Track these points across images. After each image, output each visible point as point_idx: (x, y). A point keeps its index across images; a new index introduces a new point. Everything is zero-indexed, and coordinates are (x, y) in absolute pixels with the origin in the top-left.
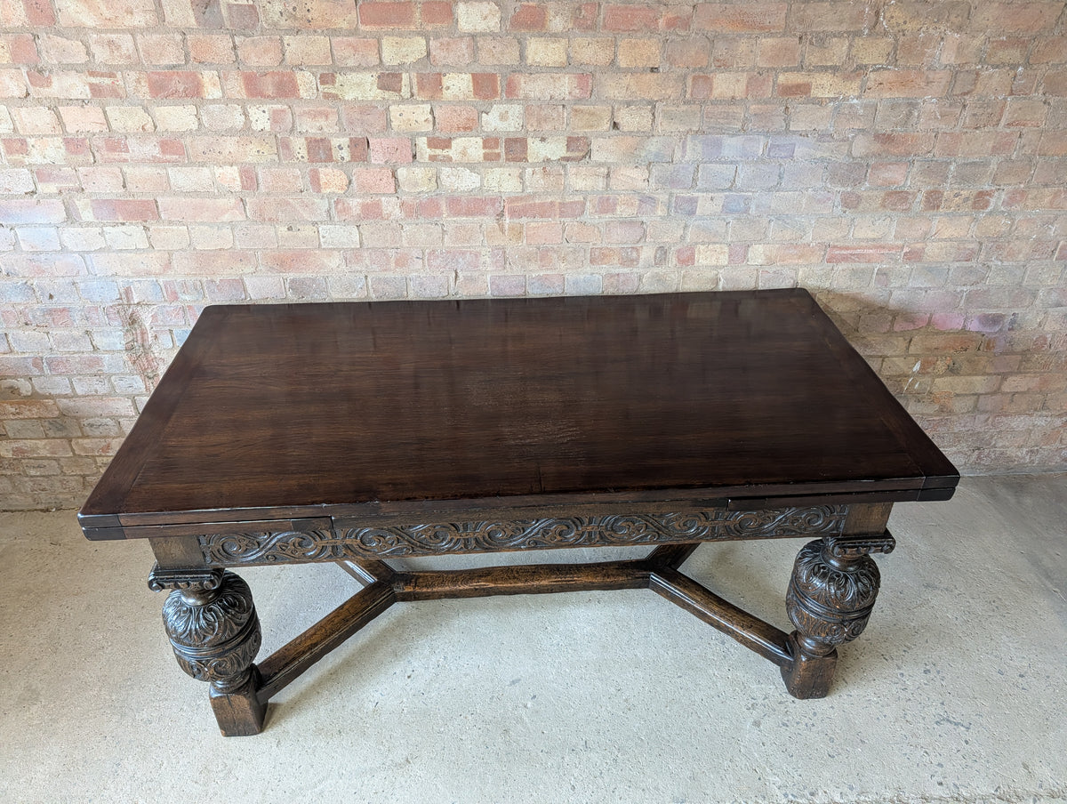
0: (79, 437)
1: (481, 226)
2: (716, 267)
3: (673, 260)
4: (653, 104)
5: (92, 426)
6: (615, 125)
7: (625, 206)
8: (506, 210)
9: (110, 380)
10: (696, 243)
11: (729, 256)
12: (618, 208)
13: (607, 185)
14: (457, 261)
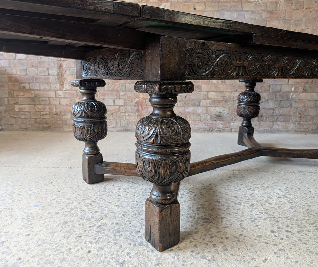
0: (38, 105)
4: (205, 3)
5: (42, 100)
6: (195, 9)
9: (50, 85)
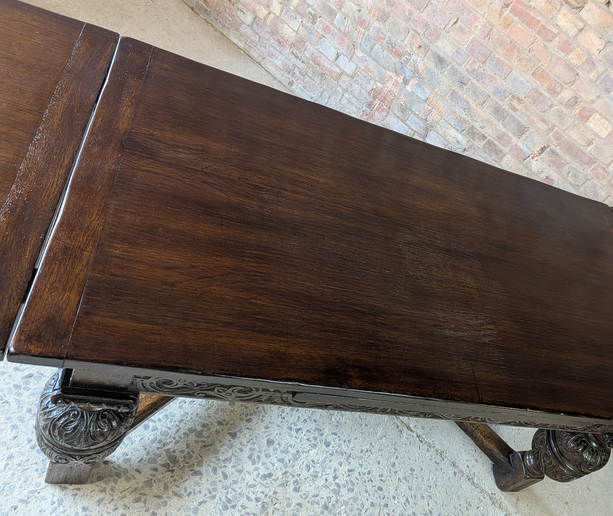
1: (491, 3)
2: (596, 135)
3: (577, 111)
6: (608, 3)
7: (576, 57)
8: (511, 5)
10: (597, 112)
11: (609, 134)
12: (572, 54)
13: (576, 36)
14: (463, 13)
